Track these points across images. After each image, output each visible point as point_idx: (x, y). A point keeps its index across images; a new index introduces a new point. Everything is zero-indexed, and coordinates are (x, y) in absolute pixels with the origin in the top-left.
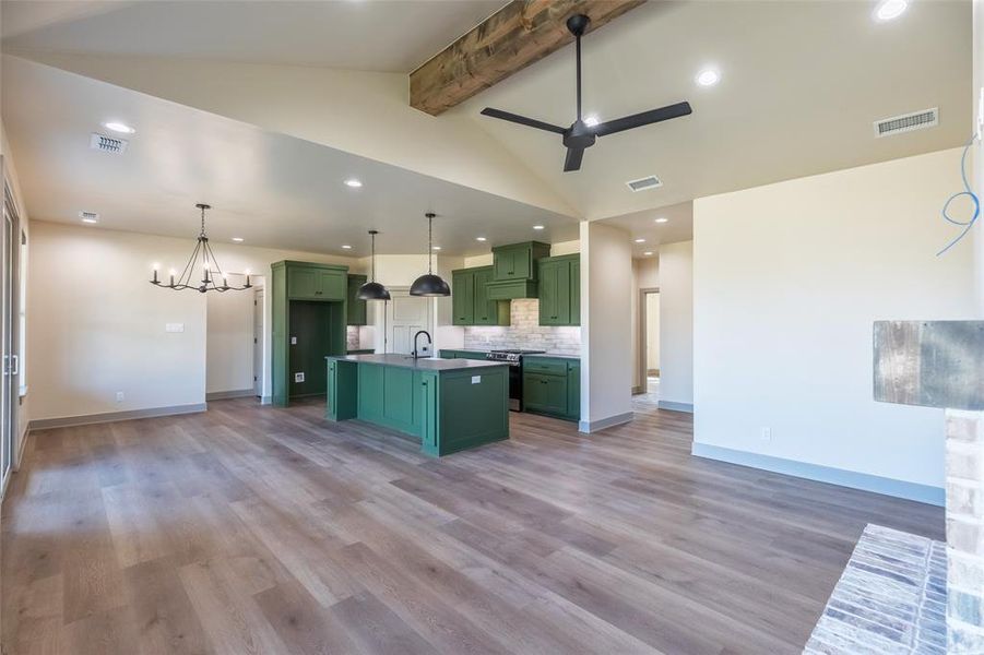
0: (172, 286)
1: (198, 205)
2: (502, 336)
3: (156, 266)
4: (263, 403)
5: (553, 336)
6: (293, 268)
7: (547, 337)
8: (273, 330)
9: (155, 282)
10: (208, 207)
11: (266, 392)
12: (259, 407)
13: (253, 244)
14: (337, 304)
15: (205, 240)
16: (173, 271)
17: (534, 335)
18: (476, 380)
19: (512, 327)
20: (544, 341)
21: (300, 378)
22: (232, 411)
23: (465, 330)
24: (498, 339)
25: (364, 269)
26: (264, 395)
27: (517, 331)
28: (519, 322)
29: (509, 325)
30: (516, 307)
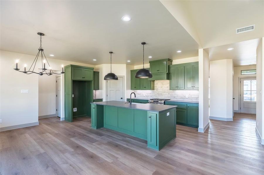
0: (25, 72)
1: (38, 33)
2: (151, 94)
3: (17, 61)
4: (61, 120)
5: (174, 94)
6: (74, 68)
8: (65, 92)
9: (17, 69)
10: (43, 35)
11: (62, 115)
12: (60, 122)
14: (89, 82)
15: (42, 50)
16: (25, 65)
17: (164, 94)
19: (155, 90)
20: (169, 95)
21: (75, 110)
22: (49, 124)
24: (149, 95)
25: (98, 69)
26: (61, 117)
27: (157, 92)
28: (159, 89)
29: (154, 90)
30: (157, 83)
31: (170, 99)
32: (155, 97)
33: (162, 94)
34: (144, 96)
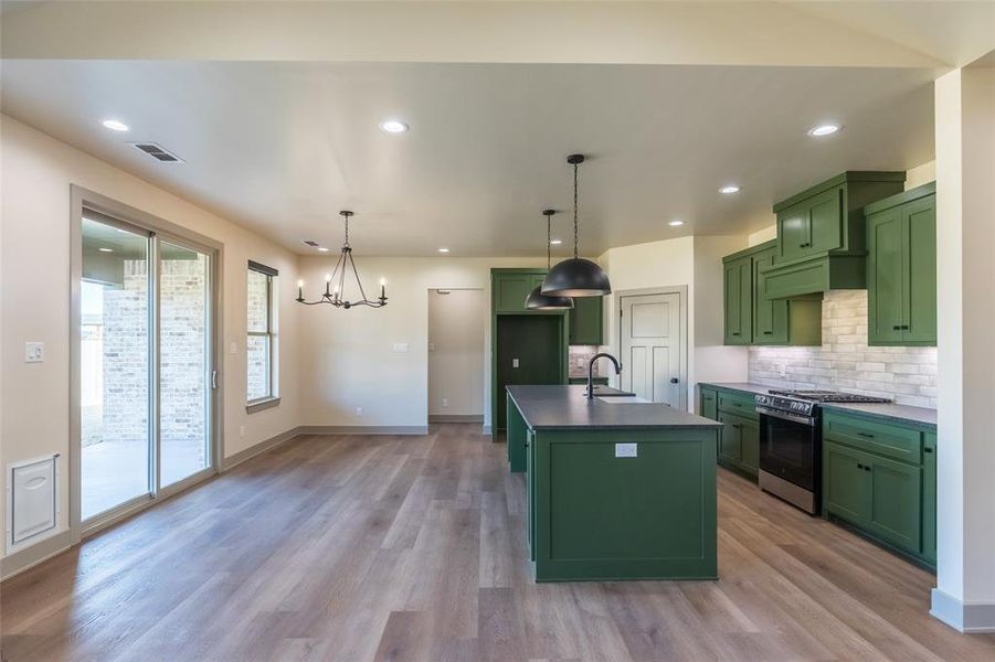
1: (342, 213)
2: (806, 366)
4: (483, 432)
5: (913, 369)
6: (501, 276)
7: (896, 369)
10: (352, 213)
11: (486, 420)
13: (462, 254)
15: (347, 249)
17: (867, 366)
18: (626, 450)
19: (825, 347)
20: (890, 377)
23: (750, 353)
24: (800, 370)
26: (485, 424)
27: (833, 357)
28: (841, 339)
29: (820, 345)
30: (832, 310)
31: (891, 397)
32: (823, 381)
33: (853, 369)
34: (783, 374)
